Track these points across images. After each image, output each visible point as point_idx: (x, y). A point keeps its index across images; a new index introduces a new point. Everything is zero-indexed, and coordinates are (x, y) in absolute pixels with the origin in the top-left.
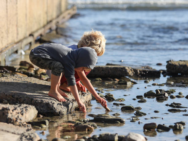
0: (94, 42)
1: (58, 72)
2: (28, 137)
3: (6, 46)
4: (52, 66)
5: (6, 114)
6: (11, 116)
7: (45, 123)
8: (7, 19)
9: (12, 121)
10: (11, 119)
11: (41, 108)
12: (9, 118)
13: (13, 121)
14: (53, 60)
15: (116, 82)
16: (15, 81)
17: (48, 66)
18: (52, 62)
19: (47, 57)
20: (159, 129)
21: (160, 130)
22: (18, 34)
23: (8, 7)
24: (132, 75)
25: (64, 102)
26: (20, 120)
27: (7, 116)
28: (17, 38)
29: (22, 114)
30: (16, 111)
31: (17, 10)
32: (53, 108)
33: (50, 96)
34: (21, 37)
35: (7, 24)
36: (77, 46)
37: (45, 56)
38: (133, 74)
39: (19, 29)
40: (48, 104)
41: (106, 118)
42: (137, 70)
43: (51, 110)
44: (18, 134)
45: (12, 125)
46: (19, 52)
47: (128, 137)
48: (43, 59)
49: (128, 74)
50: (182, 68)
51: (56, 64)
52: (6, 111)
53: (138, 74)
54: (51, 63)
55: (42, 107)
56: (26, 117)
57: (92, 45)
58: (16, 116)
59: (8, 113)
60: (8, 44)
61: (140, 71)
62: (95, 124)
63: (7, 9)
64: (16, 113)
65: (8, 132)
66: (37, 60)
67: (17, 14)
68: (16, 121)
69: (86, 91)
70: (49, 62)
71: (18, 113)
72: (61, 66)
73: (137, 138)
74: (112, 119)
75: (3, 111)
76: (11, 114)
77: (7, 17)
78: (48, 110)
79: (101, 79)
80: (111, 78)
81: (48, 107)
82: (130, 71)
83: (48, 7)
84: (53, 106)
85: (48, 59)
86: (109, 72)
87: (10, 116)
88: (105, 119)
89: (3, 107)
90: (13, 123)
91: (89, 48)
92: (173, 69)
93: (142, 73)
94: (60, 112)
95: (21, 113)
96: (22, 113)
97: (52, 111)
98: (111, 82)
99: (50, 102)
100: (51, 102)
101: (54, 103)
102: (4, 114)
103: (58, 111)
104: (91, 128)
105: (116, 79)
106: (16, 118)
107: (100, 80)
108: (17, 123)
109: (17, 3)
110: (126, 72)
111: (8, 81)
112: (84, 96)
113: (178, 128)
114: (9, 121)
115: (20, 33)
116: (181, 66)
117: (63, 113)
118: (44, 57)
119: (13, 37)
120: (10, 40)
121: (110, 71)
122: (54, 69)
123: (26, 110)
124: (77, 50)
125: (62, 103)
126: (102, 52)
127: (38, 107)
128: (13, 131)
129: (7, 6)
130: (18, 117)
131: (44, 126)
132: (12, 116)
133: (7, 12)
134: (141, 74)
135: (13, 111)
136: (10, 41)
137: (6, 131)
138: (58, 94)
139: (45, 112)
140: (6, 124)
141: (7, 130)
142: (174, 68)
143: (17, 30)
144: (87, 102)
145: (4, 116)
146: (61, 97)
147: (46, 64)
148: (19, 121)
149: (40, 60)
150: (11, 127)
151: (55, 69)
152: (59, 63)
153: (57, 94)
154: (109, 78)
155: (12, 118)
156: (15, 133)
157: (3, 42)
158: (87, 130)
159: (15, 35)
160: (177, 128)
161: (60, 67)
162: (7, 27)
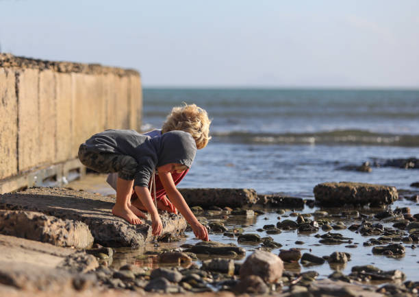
0: (190, 123)
1: (128, 173)
2: (79, 259)
3: (38, 166)
4: (118, 164)
5: (41, 227)
6: (49, 230)
7: (107, 253)
8: (39, 120)
9: (51, 240)
10: (48, 236)
11: (100, 233)
12: (45, 233)
13: (53, 239)
14: (119, 154)
15: (227, 212)
16: (55, 195)
17: (111, 165)
18: (117, 157)
19: (108, 150)
20: (305, 260)
21: (307, 262)
22: (56, 150)
23: (41, 100)
24: (255, 203)
25: (138, 226)
26: (65, 238)
27: (42, 230)
28: (56, 156)
29: (68, 230)
30: (58, 223)
31: (55, 110)
32: (120, 233)
33: (114, 215)
34: (62, 156)
35: (39, 128)
36: (161, 132)
37: (105, 147)
38: (256, 201)
39: (60, 143)
40: (111, 226)
41: (212, 246)
42: (263, 197)
43: (116, 236)
44: (62, 256)
45: (50, 245)
46: (59, 180)
47: (253, 256)
48: (102, 153)
49: (249, 200)
50: (341, 191)
51: (123, 161)
52: (41, 222)
53: (265, 203)
54: (115, 159)
55: (101, 231)
56: (74, 237)
57: (186, 128)
58: (58, 232)
59: (43, 225)
60: (40, 163)
61: (268, 198)
62: (195, 255)
63: (39, 103)
64: (58, 226)
65: (44, 252)
66: (91, 157)
67: (55, 116)
68: (58, 239)
69: (177, 213)
70: (111, 158)
71: (61, 227)
72: (133, 162)
73: (268, 258)
74: (222, 248)
75: (36, 222)
76: (49, 226)
77: (39, 115)
78: (112, 237)
79: (201, 209)
80: (218, 206)
81: (112, 232)
82: (252, 196)
83: (107, 118)
84: (120, 231)
85: (111, 153)
86: (215, 198)
87: (46, 230)
88: (210, 248)
89: (35, 216)
90: (52, 243)
91: (182, 132)
92: (326, 194)
93: (273, 201)
94: (132, 241)
95: (65, 227)
96: (67, 227)
97: (118, 238)
98: (219, 213)
99: (115, 222)
100: (117, 224)
101: (121, 225)
102: (36, 226)
103: (128, 238)
104: (186, 258)
105: (228, 208)
106: (58, 235)
107: (199, 211)
108: (60, 243)
109: (55, 98)
110: (245, 196)
111: (41, 194)
112: (173, 219)
113: (338, 258)
114: (46, 238)
115: (60, 149)
116: (339, 188)
117: (138, 242)
118: (103, 149)
119: (48, 153)
120: (43, 157)
121: (217, 195)
122: (121, 168)
123: (74, 225)
124: (160, 136)
125: (135, 227)
126: (204, 143)
127: (94, 232)
128: (52, 252)
129: (39, 98)
130: (61, 233)
131: (105, 256)
132: (51, 231)
133: (39, 108)
134: (270, 202)
135: (52, 222)
136: (44, 159)
137: (40, 251)
138: (129, 211)
139: (106, 239)
140: (40, 243)
141: (43, 249)
142: (328, 192)
143: (56, 144)
144: (178, 231)
145: (37, 230)
146: (133, 217)
147: (107, 162)
148: (62, 239)
149: (97, 157)
150: (49, 248)
151: (124, 169)
152: (129, 158)
153: (126, 212)
154: (216, 207)
155: (51, 234)
156: (55, 255)
157: (32, 157)
158: (179, 260)
159: (52, 152)
160: (336, 259)
161: (131, 165)
162: (39, 132)
